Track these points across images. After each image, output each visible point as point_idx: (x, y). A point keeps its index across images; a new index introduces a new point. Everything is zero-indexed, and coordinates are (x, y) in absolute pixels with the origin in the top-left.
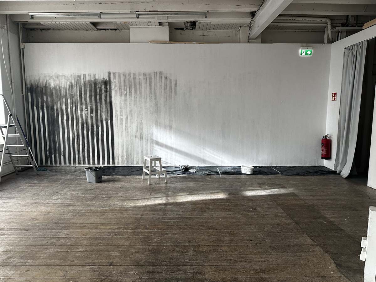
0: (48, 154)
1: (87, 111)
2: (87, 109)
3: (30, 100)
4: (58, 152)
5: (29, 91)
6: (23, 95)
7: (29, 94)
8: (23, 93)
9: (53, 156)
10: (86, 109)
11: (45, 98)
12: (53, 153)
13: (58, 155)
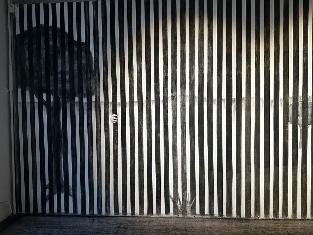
0: (47, 193)
1: (117, 117)
2: (117, 115)
3: (20, 100)
4: (63, 189)
5: (18, 86)
6: (9, 92)
7: (20, 90)
8: (8, 89)
9: (55, 197)
10: (115, 115)
11: (45, 96)
12: (56, 191)
13: (63, 195)
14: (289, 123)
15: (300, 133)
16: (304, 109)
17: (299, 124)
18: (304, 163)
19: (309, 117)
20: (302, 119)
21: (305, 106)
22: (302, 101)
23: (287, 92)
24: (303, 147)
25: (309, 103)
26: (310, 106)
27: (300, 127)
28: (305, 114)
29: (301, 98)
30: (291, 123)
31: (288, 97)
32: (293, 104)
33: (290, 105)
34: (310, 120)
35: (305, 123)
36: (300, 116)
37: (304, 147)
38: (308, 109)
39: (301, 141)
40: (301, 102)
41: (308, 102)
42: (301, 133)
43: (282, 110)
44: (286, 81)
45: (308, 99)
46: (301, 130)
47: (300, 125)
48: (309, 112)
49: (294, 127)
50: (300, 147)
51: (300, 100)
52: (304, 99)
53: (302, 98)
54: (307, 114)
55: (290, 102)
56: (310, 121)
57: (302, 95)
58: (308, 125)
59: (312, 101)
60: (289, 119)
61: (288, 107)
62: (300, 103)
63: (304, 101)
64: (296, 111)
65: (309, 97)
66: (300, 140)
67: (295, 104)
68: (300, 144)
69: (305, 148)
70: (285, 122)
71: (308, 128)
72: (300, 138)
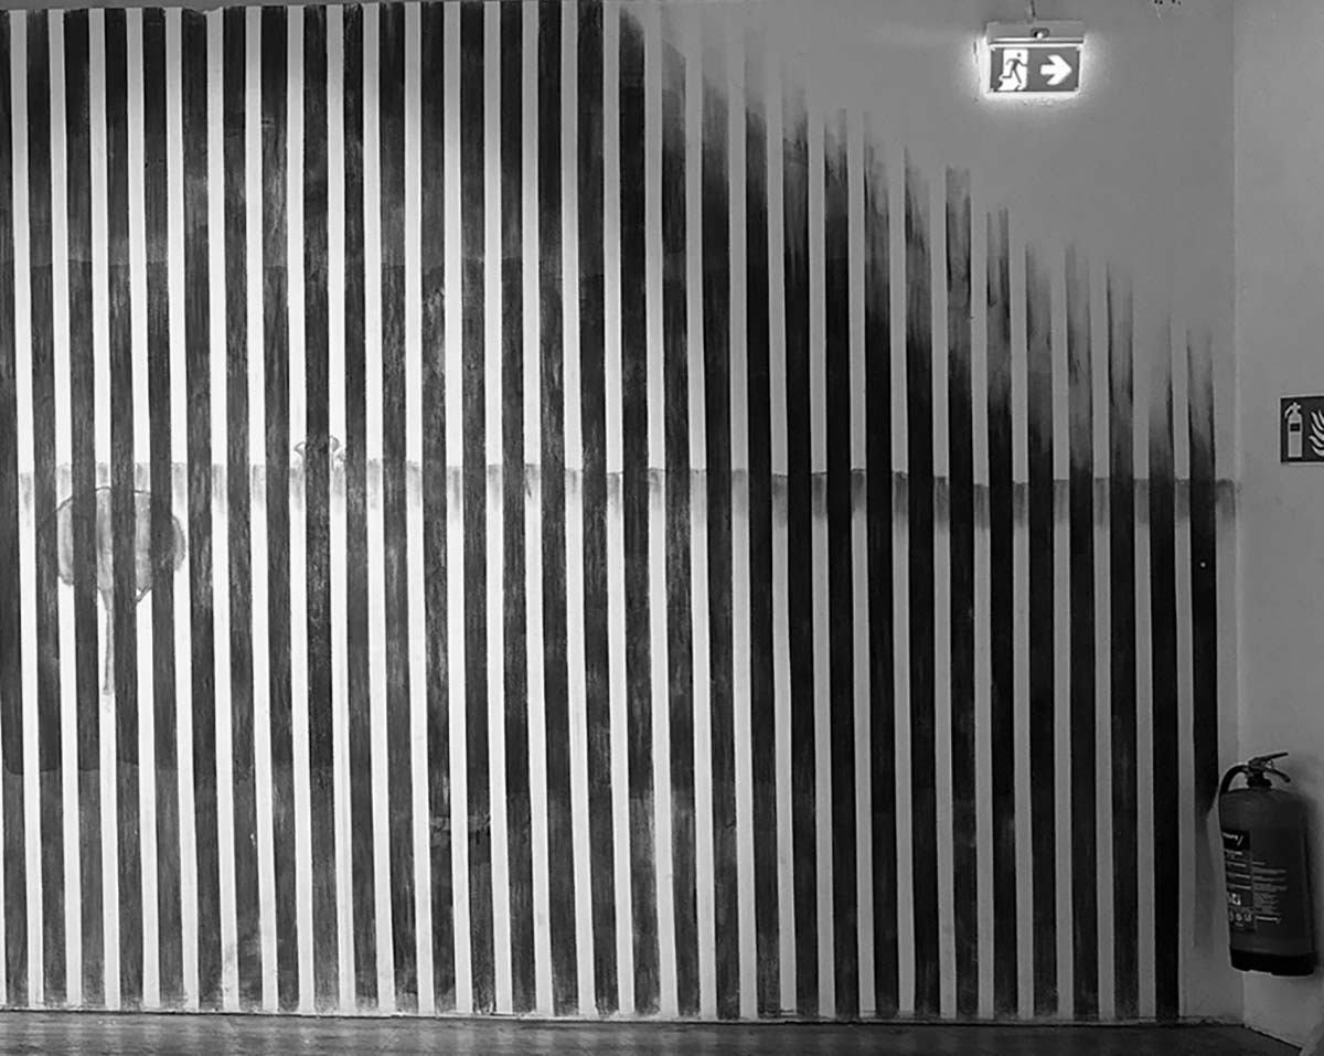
14: (60, 579)
15: (105, 627)
16: (120, 521)
17: (99, 585)
18: (125, 761)
19: (141, 557)
20: (114, 566)
21: (123, 505)
22: (109, 484)
23: (47, 447)
24: (120, 688)
25: (136, 495)
26: (142, 507)
27: (105, 601)
28: (125, 541)
29: (105, 474)
30: (66, 582)
31: (55, 468)
32: (74, 498)
33: (64, 504)
34: (146, 569)
35: (126, 582)
36: (106, 550)
37: (125, 689)
38: (137, 521)
39: (112, 660)
40: (108, 491)
41: (133, 491)
42: (112, 626)
43: (28, 523)
44: (45, 399)
45: (133, 479)
46: (110, 614)
47: (104, 593)
48: (141, 537)
49: (79, 597)
50: (106, 687)
51: (103, 483)
52: (118, 479)
53: (109, 471)
54: (131, 542)
55: (63, 492)
56: (147, 575)
57: (109, 462)
58: (138, 593)
59: (148, 489)
60: (61, 565)
61: (56, 511)
62: (104, 496)
63: (119, 484)
64: (85, 530)
65: (140, 469)
66: (107, 657)
67: (81, 498)
68: (107, 675)
69: (129, 692)
70: (45, 579)
71: (135, 605)
72: (108, 647)
